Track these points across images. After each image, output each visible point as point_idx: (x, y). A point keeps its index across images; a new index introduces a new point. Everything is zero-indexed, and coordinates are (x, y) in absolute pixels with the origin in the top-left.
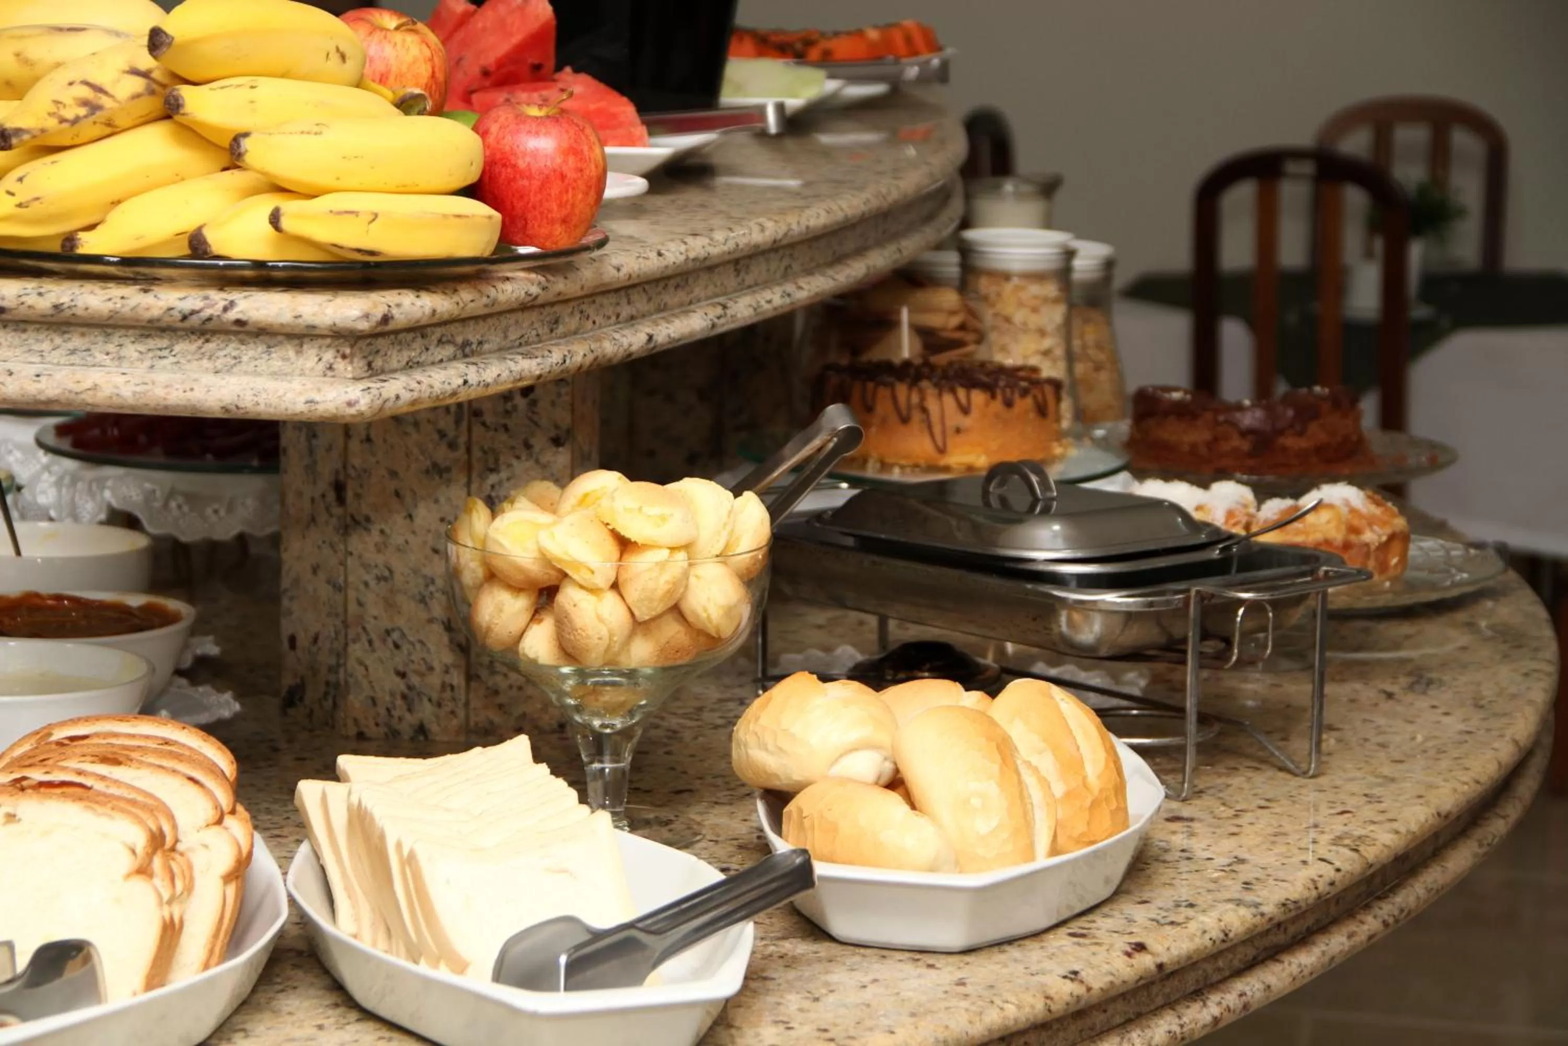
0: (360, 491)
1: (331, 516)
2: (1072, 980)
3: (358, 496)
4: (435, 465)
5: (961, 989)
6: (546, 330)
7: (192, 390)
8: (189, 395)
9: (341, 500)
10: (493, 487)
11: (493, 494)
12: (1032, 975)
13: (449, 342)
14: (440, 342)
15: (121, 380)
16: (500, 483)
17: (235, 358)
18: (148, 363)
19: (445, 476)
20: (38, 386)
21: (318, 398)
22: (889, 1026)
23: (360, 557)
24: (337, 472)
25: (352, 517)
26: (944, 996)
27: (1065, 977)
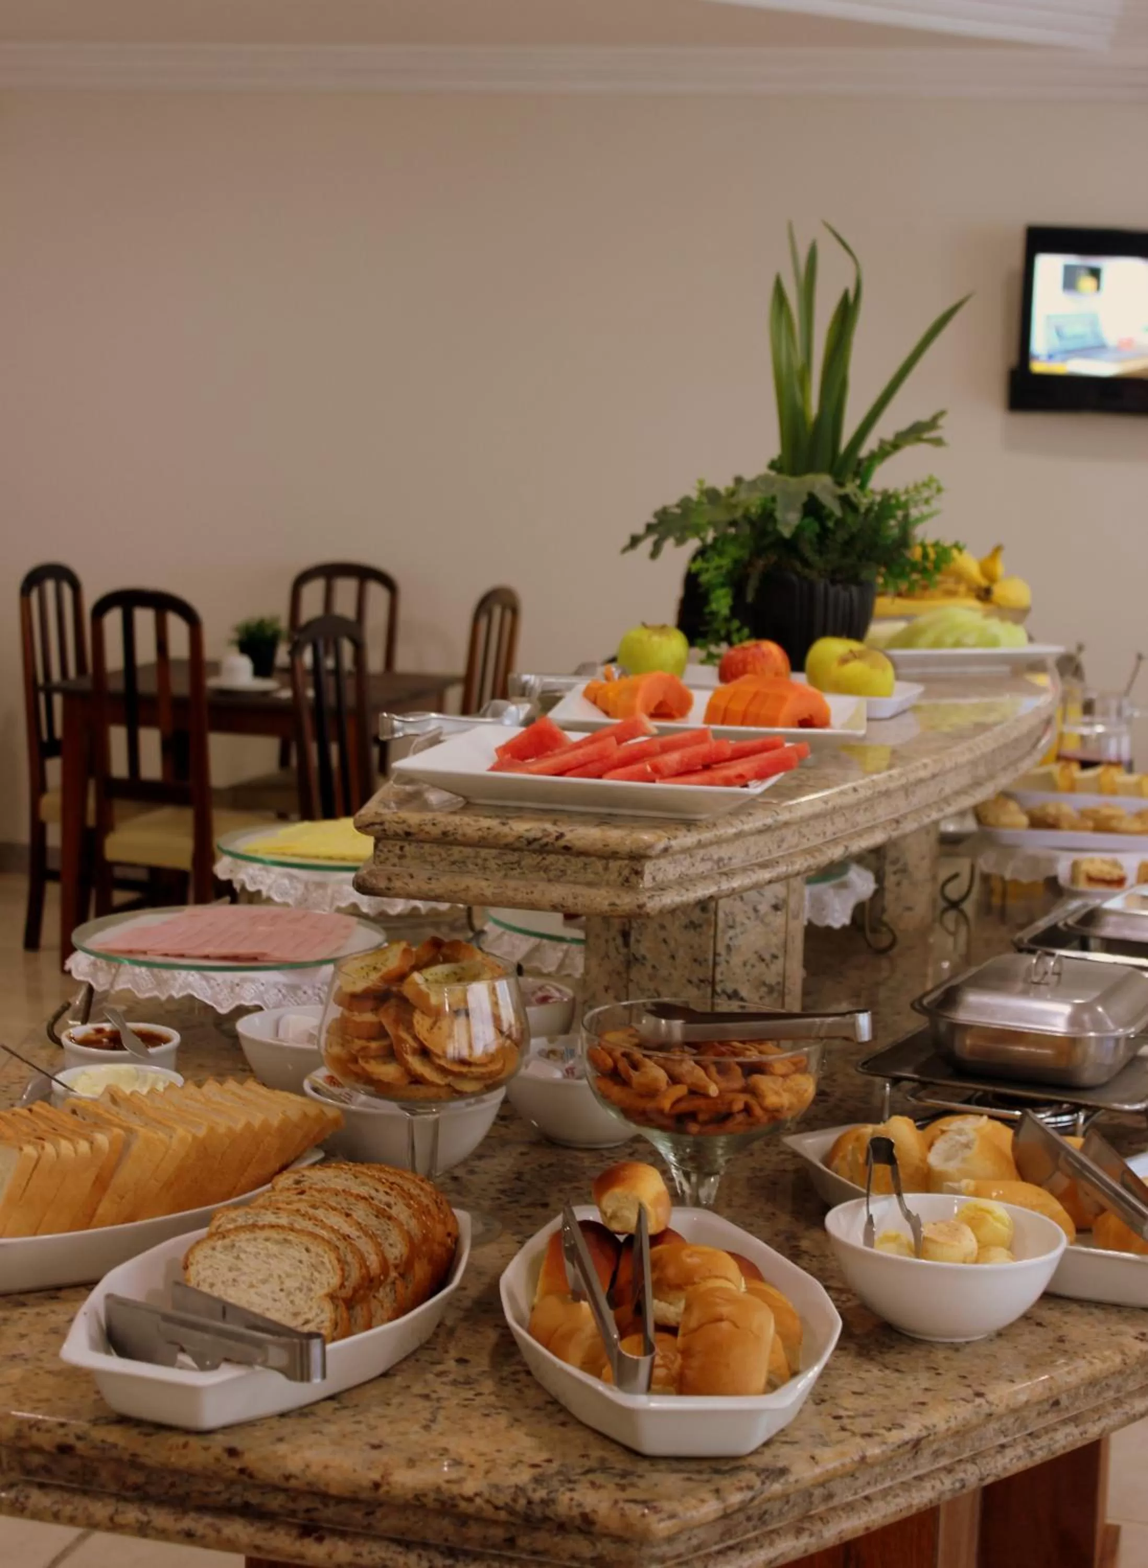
0: (639, 938)
1: (619, 953)
2: (1142, 1340)
3: (638, 941)
4: (692, 923)
5: (1060, 1345)
6: (775, 846)
7: (532, 892)
8: (530, 896)
9: (626, 944)
10: (731, 939)
11: (731, 944)
12: (1113, 1335)
13: (708, 859)
14: (703, 860)
15: (484, 884)
16: (736, 936)
17: (562, 871)
18: (503, 873)
19: (698, 930)
20: (430, 886)
21: (618, 902)
22: (1011, 1376)
23: (638, 983)
24: (624, 924)
25: (634, 955)
26: (1049, 1351)
27: (1137, 1338)
